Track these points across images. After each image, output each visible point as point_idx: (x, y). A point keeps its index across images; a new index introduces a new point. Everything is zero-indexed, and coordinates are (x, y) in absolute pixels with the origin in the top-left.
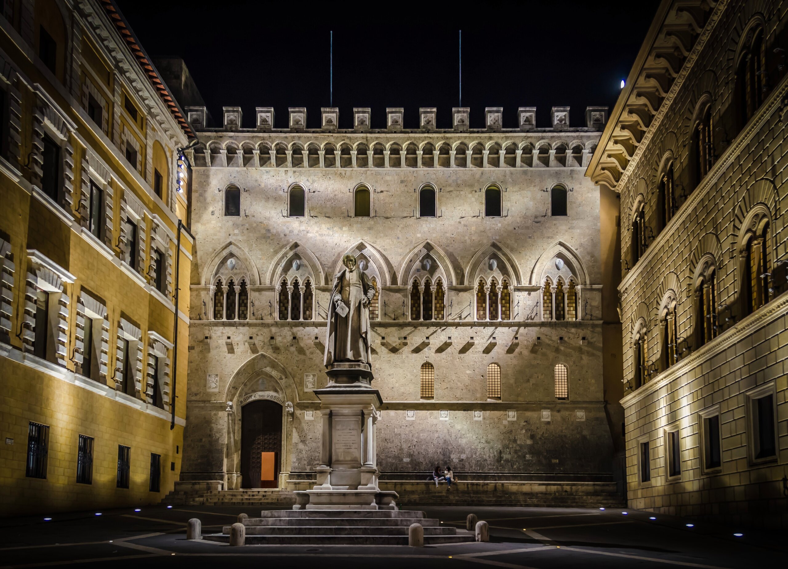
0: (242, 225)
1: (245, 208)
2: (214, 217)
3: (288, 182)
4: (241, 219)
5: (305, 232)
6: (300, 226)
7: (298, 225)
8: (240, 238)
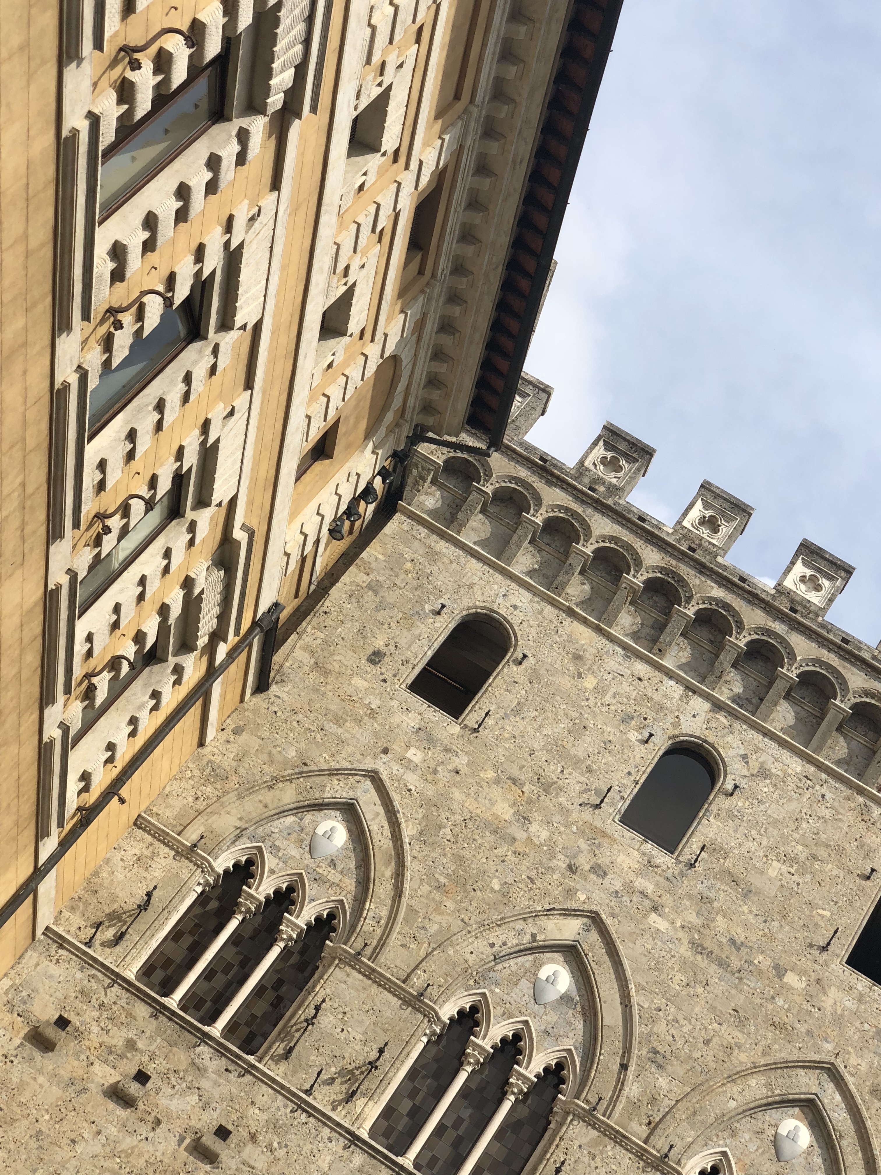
0: (447, 750)
1: (493, 708)
2: (375, 670)
3: (677, 724)
4: (455, 729)
5: (647, 903)
6: (638, 873)
7: (635, 866)
8: (413, 780)
